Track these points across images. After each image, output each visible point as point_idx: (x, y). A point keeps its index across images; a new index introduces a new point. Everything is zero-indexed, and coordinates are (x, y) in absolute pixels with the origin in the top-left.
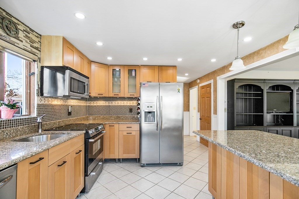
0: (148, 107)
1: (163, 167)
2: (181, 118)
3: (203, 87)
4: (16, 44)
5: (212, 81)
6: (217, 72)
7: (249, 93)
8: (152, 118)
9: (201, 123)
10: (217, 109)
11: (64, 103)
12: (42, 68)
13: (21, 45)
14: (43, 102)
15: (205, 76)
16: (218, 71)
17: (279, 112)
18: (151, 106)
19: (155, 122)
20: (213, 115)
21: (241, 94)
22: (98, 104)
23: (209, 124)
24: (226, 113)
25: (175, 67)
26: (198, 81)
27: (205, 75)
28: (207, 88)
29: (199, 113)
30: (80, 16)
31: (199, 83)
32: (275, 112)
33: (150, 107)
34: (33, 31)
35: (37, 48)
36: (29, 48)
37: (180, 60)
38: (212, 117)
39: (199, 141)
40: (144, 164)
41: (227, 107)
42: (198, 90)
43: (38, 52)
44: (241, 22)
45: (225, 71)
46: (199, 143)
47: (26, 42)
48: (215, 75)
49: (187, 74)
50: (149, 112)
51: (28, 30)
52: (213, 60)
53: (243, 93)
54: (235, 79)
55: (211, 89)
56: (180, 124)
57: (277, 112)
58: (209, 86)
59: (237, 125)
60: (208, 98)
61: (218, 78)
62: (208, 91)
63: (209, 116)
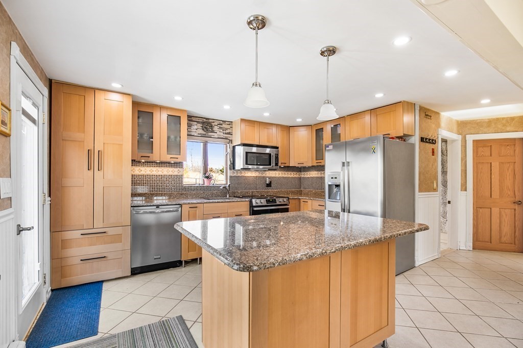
4: (212, 137)
11: (260, 175)
12: (234, 147)
13: (216, 135)
14: (235, 175)
22: (311, 176)
25: (399, 103)
30: (227, 107)
34: (224, 122)
35: (229, 133)
36: (222, 135)
43: (229, 136)
44: (325, 49)
47: (220, 132)
51: (221, 122)
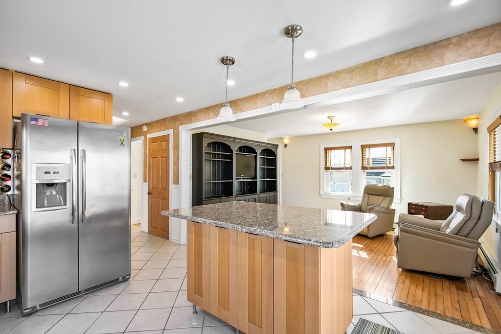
0: (46, 173)
1: (86, 296)
2: (125, 193)
3: (154, 140)
5: (170, 132)
6: (179, 118)
7: (217, 154)
8: (59, 197)
9: (150, 201)
10: (179, 175)
15: (157, 122)
16: (181, 118)
17: (246, 179)
18: (56, 171)
19: (65, 204)
20: (172, 185)
21: (209, 155)
23: (166, 200)
24: (191, 181)
25: (107, 95)
26: (145, 129)
27: (158, 120)
28: (162, 142)
29: (147, 183)
31: (146, 133)
32: (243, 179)
33: (52, 173)
37: (124, 84)
38: (170, 188)
39: (147, 231)
40: (34, 308)
41: (191, 173)
42: (145, 145)
45: (193, 119)
46: (147, 235)
48: (175, 123)
49: (126, 114)
50: (50, 185)
52: (180, 100)
53: (210, 153)
54: (204, 133)
55: (170, 144)
56: (125, 205)
57: (244, 179)
58: (166, 138)
59: (205, 198)
60: (162, 158)
61: (181, 128)
62: (164, 147)
63: (165, 187)
